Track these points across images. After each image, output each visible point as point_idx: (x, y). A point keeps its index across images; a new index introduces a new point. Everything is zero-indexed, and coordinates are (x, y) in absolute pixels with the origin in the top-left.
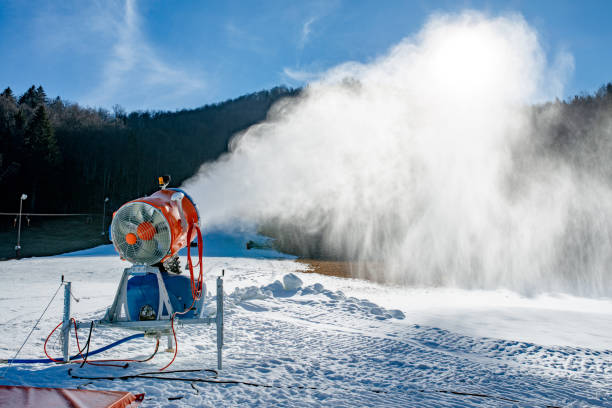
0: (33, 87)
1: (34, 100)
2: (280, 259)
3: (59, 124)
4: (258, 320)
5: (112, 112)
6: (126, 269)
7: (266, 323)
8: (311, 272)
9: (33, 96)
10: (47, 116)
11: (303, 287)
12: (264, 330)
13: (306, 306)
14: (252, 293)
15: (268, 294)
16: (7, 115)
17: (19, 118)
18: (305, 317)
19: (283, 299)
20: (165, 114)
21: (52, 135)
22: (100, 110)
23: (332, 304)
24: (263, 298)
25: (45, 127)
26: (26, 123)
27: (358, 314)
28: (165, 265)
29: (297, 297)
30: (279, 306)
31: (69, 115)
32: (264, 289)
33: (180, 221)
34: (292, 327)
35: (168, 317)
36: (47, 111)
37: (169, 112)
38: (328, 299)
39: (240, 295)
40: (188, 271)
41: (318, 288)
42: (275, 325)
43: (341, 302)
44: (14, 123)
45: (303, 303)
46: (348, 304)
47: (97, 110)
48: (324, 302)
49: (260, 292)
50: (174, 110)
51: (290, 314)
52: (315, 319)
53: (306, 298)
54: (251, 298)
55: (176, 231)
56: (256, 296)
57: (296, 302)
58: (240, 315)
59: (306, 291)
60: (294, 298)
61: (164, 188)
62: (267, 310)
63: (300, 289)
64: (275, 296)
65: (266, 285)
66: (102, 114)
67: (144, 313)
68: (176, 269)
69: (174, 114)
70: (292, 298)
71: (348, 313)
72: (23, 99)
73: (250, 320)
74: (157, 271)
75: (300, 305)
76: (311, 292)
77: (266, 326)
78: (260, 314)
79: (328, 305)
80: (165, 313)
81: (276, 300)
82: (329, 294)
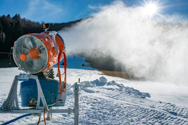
0: (17, 14)
1: (17, 18)
2: (93, 70)
3: (24, 26)
4: (91, 97)
5: (41, 23)
6: (16, 76)
7: (95, 99)
8: (103, 74)
9: (17, 17)
10: (20, 23)
11: (108, 82)
12: (94, 103)
13: (110, 90)
14: (87, 84)
15: (94, 85)
16: (8, 23)
17: (12, 24)
18: (111, 96)
19: (100, 87)
20: (57, 24)
21: (22, 29)
22: (37, 22)
23: (120, 90)
24: (92, 87)
25: (20, 27)
26: (14, 25)
27: (133, 95)
28: (44, 74)
29: (105, 86)
30: (99, 90)
31: (28, 23)
32: (92, 82)
33: (54, 48)
34: (107, 101)
35: (43, 108)
36: (20, 22)
37: (59, 23)
38: (118, 88)
39: (83, 85)
40: (58, 77)
41: (113, 83)
42: (99, 100)
43: (124, 89)
44: (10, 25)
45: (109, 89)
46: (128, 90)
47: (36, 22)
48: (117, 89)
49: (91, 84)
50: (60, 23)
51: (104, 94)
52: (115, 97)
53: (110, 87)
54: (87, 87)
55: (51, 54)
56: (89, 86)
57: (106, 89)
58: (83, 95)
59: (109, 84)
60: (104, 87)
61: (46, 30)
62: (94, 92)
63: (106, 83)
64: (97, 86)
65: (92, 81)
66: (38, 23)
67: (31, 102)
68: (51, 76)
69: (60, 24)
70: (103, 87)
71: (128, 94)
72: (13, 18)
73: (87, 98)
74: (36, 78)
75: (108, 90)
76: (111, 84)
77: (95, 101)
78: (92, 94)
79: (119, 90)
80: (41, 105)
81: (97, 87)
82: (118, 85)
